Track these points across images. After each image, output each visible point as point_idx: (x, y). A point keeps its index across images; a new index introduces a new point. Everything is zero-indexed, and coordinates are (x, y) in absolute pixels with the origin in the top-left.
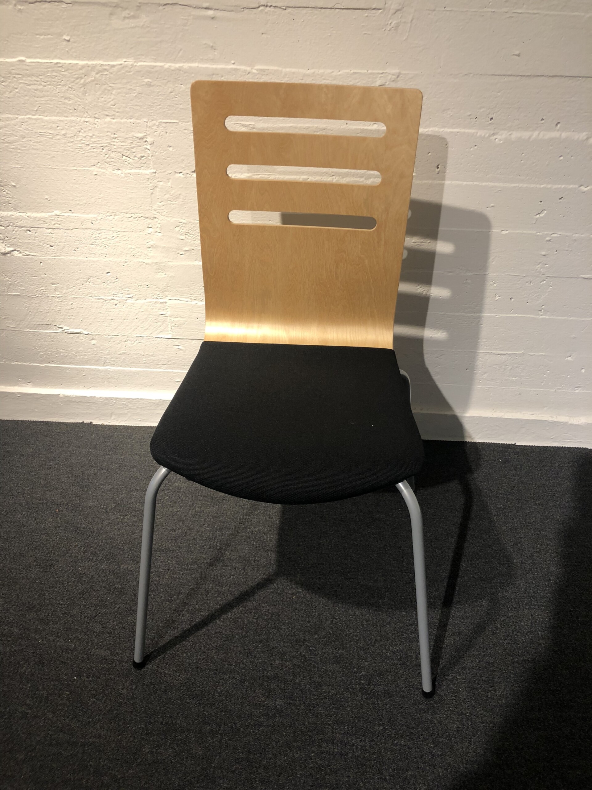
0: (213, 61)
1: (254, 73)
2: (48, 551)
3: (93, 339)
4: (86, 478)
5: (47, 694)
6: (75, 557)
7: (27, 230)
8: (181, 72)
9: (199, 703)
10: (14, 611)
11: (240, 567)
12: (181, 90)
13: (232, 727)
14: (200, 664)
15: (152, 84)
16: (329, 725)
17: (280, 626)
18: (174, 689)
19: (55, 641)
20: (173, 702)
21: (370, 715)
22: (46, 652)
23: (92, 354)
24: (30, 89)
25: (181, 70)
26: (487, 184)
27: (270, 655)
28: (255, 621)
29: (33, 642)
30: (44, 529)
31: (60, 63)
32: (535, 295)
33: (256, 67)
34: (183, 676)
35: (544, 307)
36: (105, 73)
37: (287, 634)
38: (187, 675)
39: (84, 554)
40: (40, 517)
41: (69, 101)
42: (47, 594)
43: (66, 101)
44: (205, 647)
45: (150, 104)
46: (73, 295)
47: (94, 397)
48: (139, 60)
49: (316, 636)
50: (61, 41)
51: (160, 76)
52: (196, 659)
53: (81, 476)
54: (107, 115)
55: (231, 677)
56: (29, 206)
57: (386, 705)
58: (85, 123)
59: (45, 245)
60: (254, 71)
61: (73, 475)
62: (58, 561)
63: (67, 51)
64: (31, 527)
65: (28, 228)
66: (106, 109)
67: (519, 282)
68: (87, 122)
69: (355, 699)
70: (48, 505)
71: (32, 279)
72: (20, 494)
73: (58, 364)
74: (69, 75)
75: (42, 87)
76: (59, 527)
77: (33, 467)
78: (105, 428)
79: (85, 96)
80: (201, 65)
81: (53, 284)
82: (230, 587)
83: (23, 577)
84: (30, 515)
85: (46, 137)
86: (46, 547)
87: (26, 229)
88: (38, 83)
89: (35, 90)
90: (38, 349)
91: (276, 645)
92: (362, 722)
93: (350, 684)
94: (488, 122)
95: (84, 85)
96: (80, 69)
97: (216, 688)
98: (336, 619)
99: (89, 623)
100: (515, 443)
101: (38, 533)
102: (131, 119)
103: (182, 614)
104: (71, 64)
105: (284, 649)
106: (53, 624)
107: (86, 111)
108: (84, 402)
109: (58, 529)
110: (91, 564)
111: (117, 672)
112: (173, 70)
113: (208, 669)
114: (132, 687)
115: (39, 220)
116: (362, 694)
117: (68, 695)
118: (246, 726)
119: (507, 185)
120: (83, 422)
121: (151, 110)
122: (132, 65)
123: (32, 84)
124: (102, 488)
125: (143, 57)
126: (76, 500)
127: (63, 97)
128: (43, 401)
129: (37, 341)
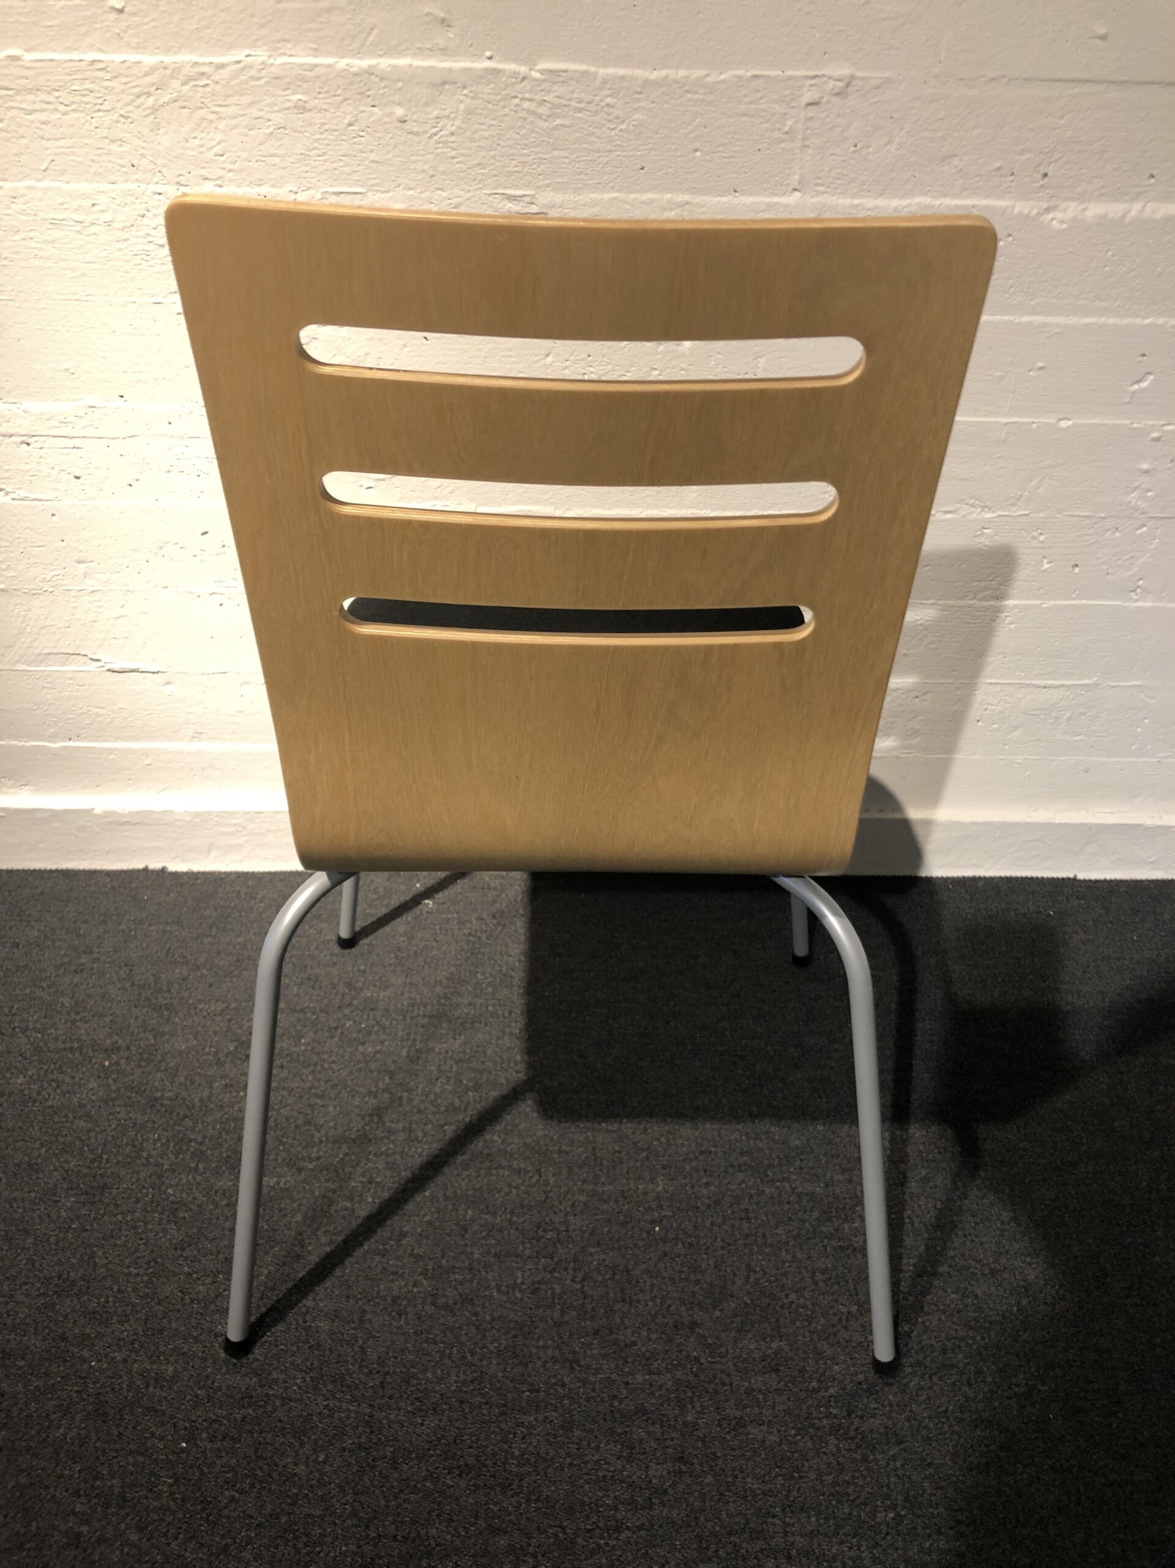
0: (444, 51)
1: (536, 80)
2: (92, 1156)
3: (168, 683)
5: (121, 1488)
6: (157, 1165)
7: (22, 442)
8: (373, 78)
9: (475, 1485)
10: (27, 1296)
11: (529, 1168)
12: (373, 118)
13: (556, 1536)
14: (466, 1392)
15: (308, 106)
16: (774, 1516)
17: (636, 1294)
18: (414, 1455)
19: (129, 1360)
20: (415, 1486)
21: (862, 1487)
22: (108, 1389)
23: (168, 716)
24: (32, 122)
25: (372, 74)
26: (1031, 319)
27: (621, 1362)
28: (579, 1286)
29: (79, 1367)
31: (100, 61)
32: (1125, 557)
33: (540, 66)
34: (432, 1422)
35: (1141, 582)
36: (202, 83)
37: (653, 1312)
38: (440, 1420)
39: (177, 1157)
40: (67, 1080)
41: (121, 145)
43: (114, 147)
44: (472, 1355)
45: (303, 151)
46: (127, 585)
47: (171, 812)
48: (282, 51)
49: (718, 1313)
50: (105, 12)
51: (325, 90)
52: (456, 1382)
53: (153, 984)
54: (206, 179)
55: (540, 1417)
56: (27, 388)
57: (895, 1461)
58: (157, 195)
59: (63, 473)
60: (535, 75)
61: (133, 984)
62: (119, 1177)
63: (118, 34)
64: (50, 1103)
65: (24, 439)
66: (204, 165)
67: (1090, 532)
68: (160, 194)
69: (824, 1452)
70: (84, 1051)
71: (34, 554)
72: (17, 1030)
73: (90, 741)
74: (122, 87)
75: (58, 116)
76: (113, 1100)
77: (42, 970)
78: (197, 879)
79: (157, 134)
80: (418, 63)
81: (79, 563)
82: (512, 1213)
83: (40, 1217)
84: (46, 1075)
85: (66, 230)
86: (88, 1146)
87: (19, 439)
88: (50, 107)
89: (43, 123)
90: (46, 710)
91: (632, 1339)
92: (846, 1505)
93: (808, 1418)
94: (1037, 182)
95: (155, 110)
96: (147, 74)
97: (511, 1447)
98: (754, 1271)
99: (202, 1314)
100: (1075, 876)
101: (66, 1116)
102: (260, 185)
103: (411, 1281)
104: (126, 65)
105: (651, 1346)
106: (119, 1322)
107: (159, 169)
108: (147, 824)
109: (111, 1103)
110: (194, 1178)
111: (279, 1424)
112: (355, 75)
113: (487, 1403)
114: (318, 1456)
115: (48, 420)
116: (837, 1439)
117: (171, 1485)
118: (589, 1531)
119: (1073, 320)
120: (146, 870)
121: (306, 165)
122: (263, 63)
123: (37, 111)
124: (201, 1010)
125: (289, 46)
126: (147, 1039)
127: (106, 138)
128: (56, 824)
129: (44, 691)
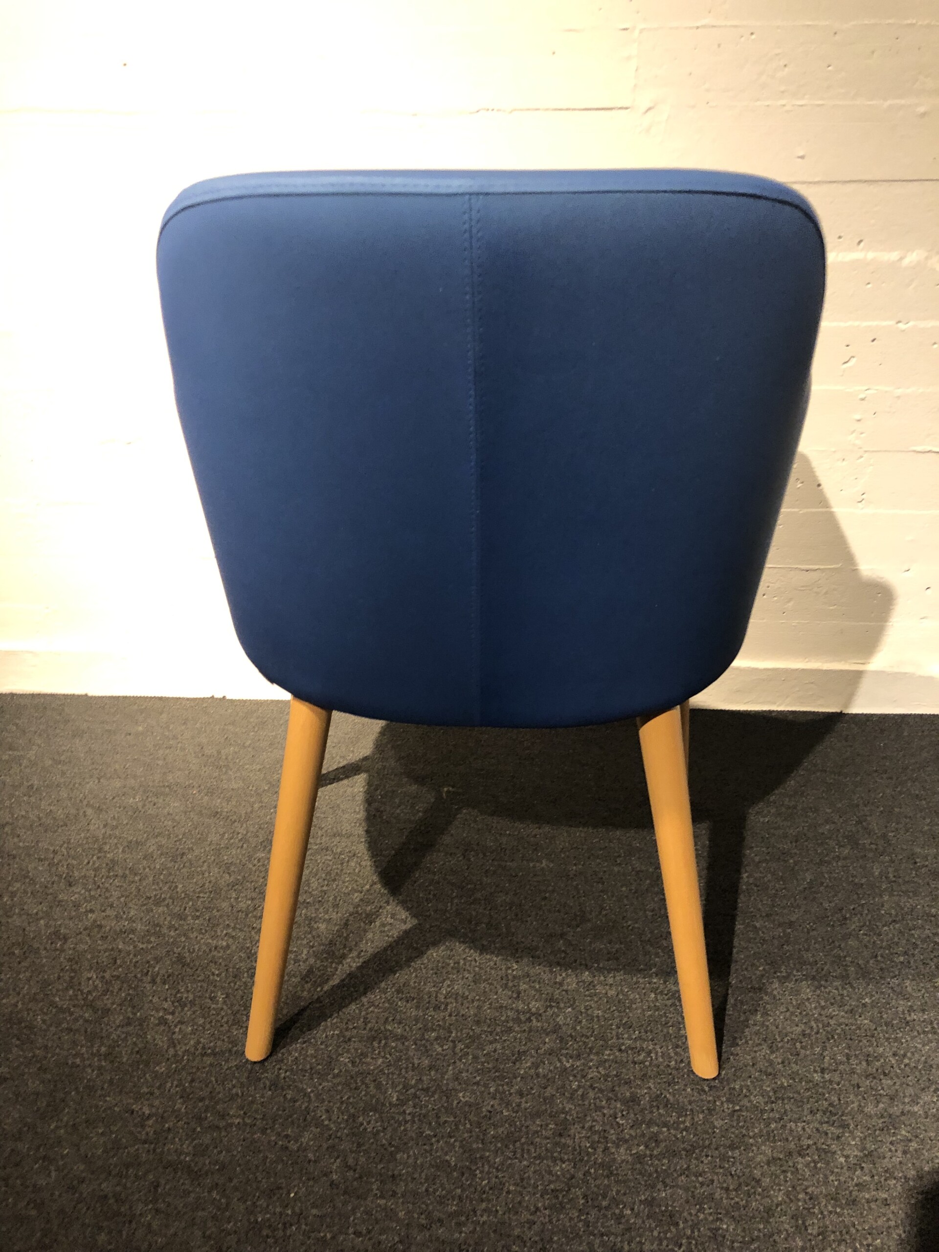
2: (176, 839)
4: (224, 757)
5: (193, 998)
6: (217, 844)
16: (611, 1030)
28: (488, 912)
30: (169, 814)
32: (851, 479)
35: (864, 495)
39: (230, 841)
40: (161, 801)
42: (180, 886)
53: (216, 755)
61: (203, 755)
62: (192, 849)
64: (149, 813)
67: (827, 461)
70: (172, 787)
77: (145, 747)
78: (245, 703)
83: (143, 867)
84: (147, 799)
86: (173, 834)
97: (440, 990)
98: (605, 909)
100: (841, 711)
101: (160, 819)
106: (193, 919)
109: (188, 813)
120: (213, 697)
